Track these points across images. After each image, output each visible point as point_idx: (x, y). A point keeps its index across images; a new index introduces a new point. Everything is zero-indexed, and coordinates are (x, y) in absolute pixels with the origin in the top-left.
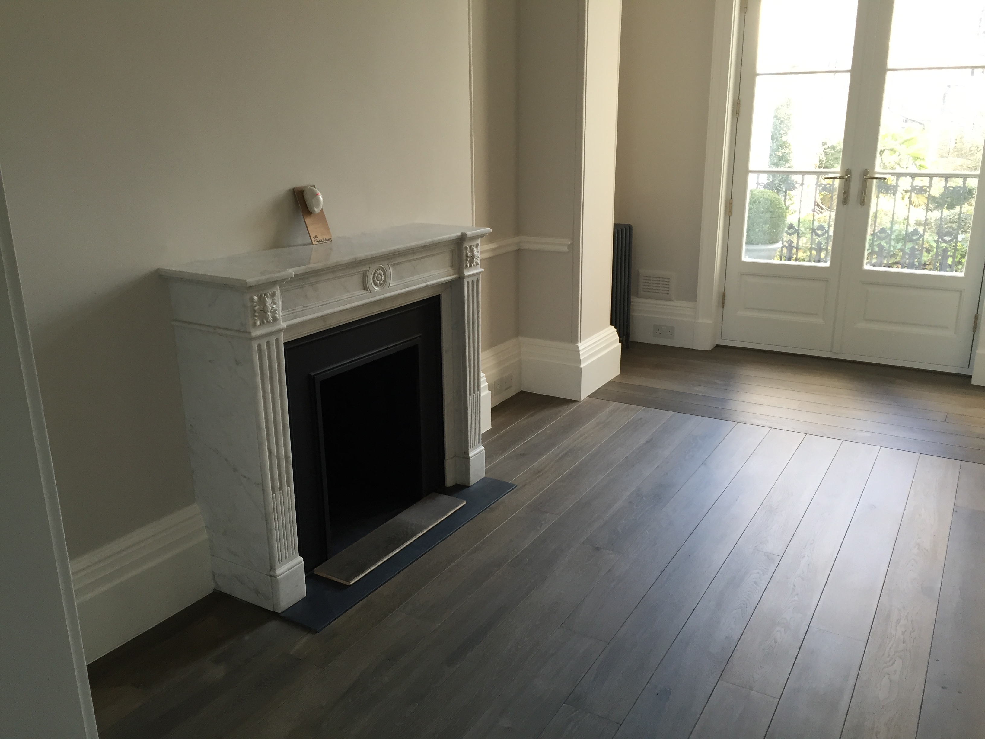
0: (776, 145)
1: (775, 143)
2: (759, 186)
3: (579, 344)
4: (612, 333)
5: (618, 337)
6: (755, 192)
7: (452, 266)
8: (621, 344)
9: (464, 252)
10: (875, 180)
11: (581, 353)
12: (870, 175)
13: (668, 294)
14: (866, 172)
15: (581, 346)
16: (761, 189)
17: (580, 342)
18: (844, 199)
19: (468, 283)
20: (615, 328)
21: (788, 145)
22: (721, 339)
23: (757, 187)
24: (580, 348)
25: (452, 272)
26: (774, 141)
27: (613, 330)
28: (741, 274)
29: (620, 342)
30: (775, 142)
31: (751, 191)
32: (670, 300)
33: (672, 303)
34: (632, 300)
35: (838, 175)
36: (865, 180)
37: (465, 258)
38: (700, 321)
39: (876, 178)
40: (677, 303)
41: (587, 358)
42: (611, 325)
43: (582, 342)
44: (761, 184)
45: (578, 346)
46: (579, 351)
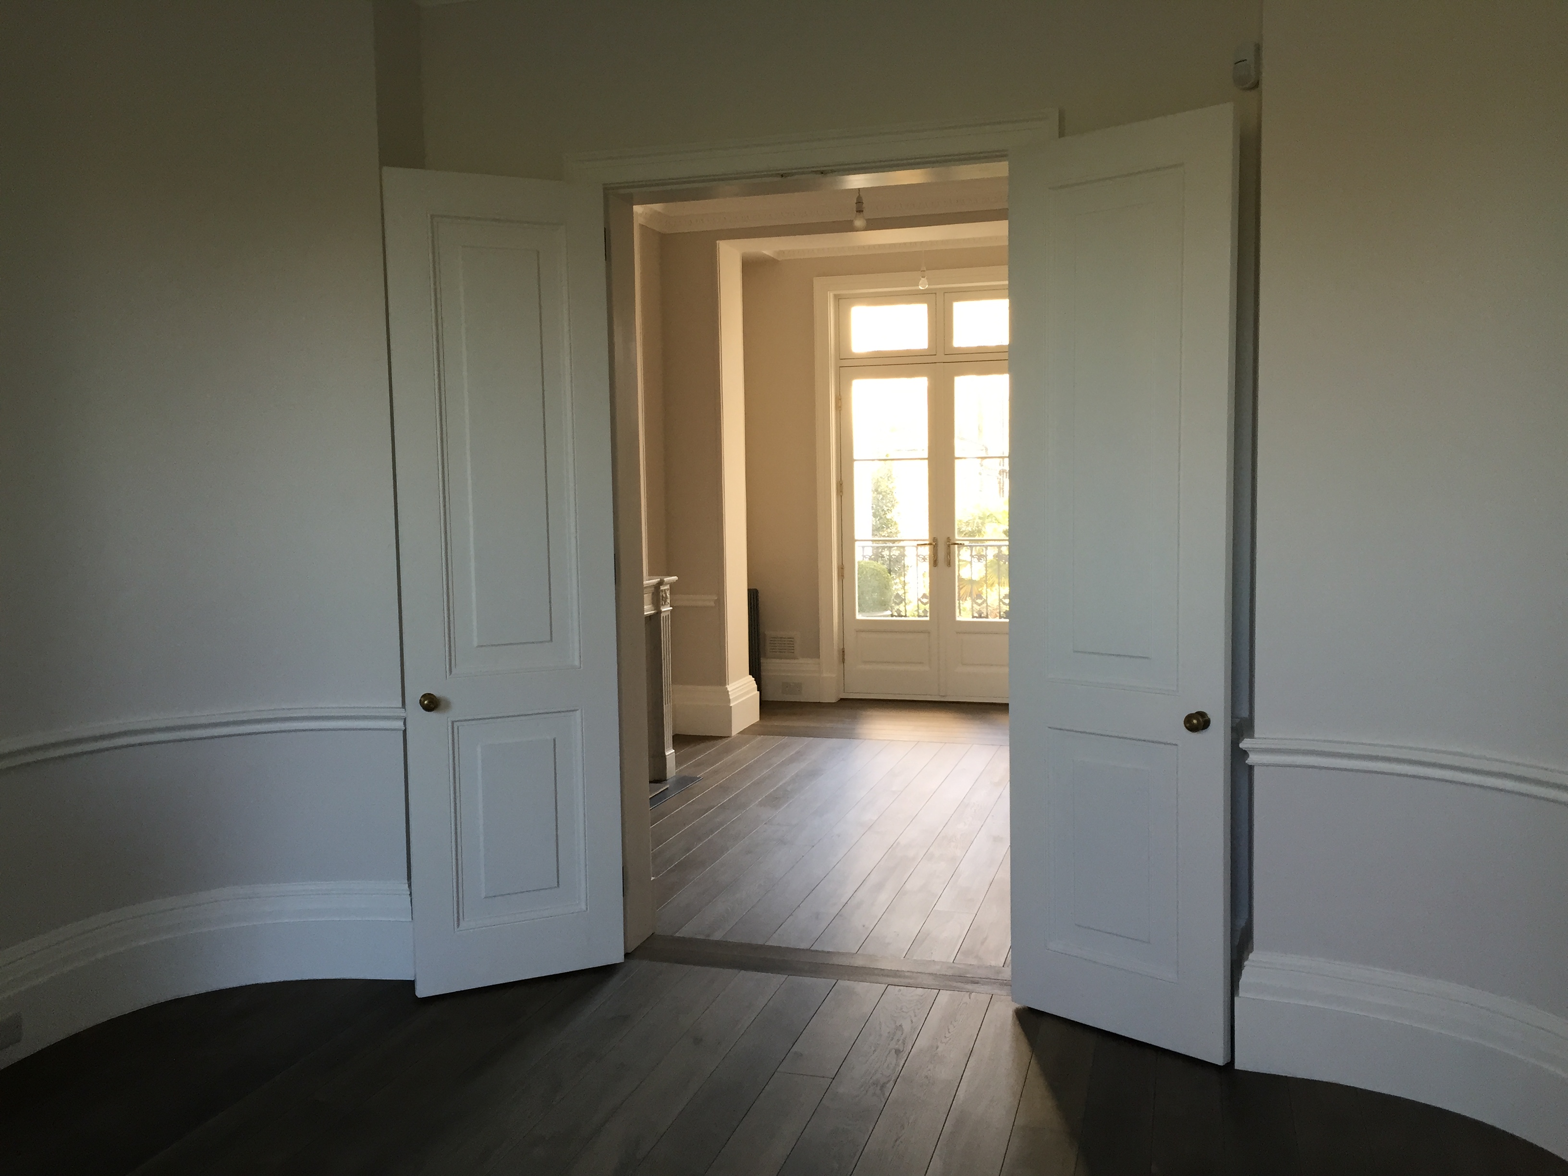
0: (880, 523)
1: (878, 522)
2: (865, 558)
3: (727, 686)
4: (751, 680)
5: (756, 686)
6: (862, 563)
7: (653, 603)
8: (759, 692)
9: (661, 593)
10: (956, 546)
11: (730, 693)
12: (952, 542)
13: (793, 653)
14: (949, 539)
15: (730, 687)
16: (867, 560)
17: (728, 684)
18: (934, 562)
19: (663, 617)
20: (753, 677)
21: (894, 523)
22: (844, 692)
23: (863, 559)
24: (729, 689)
25: (653, 608)
26: (877, 519)
27: (751, 679)
28: (857, 631)
29: (758, 691)
30: (879, 520)
31: (859, 562)
32: (795, 658)
33: (796, 661)
34: (761, 661)
35: (928, 542)
36: (949, 546)
37: (661, 598)
38: (825, 675)
39: (957, 544)
40: (801, 661)
41: (736, 699)
42: (750, 674)
43: (730, 685)
44: (866, 556)
45: (727, 688)
46: (728, 692)
